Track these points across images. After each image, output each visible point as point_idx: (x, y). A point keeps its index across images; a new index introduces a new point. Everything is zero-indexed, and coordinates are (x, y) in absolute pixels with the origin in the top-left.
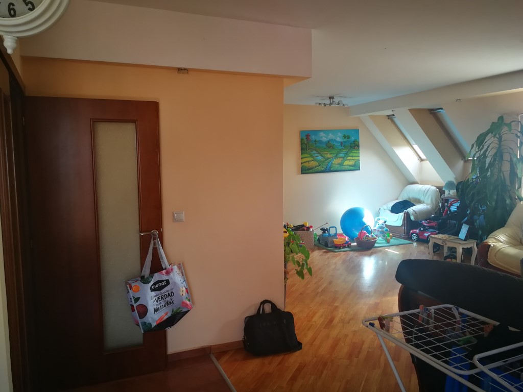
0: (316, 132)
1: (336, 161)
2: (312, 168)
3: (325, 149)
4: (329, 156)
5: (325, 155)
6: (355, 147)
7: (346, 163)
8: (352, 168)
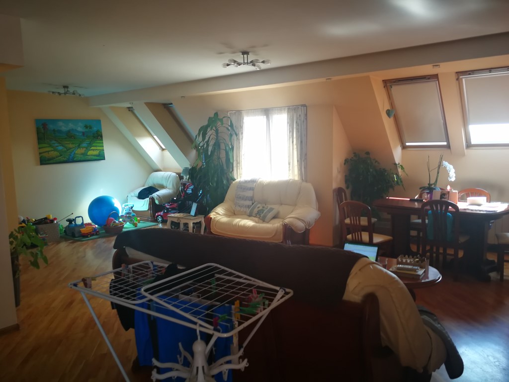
0: (54, 121)
1: (79, 151)
2: (53, 158)
3: (66, 138)
4: (71, 146)
5: (67, 145)
6: (98, 137)
7: (90, 153)
8: (96, 158)
